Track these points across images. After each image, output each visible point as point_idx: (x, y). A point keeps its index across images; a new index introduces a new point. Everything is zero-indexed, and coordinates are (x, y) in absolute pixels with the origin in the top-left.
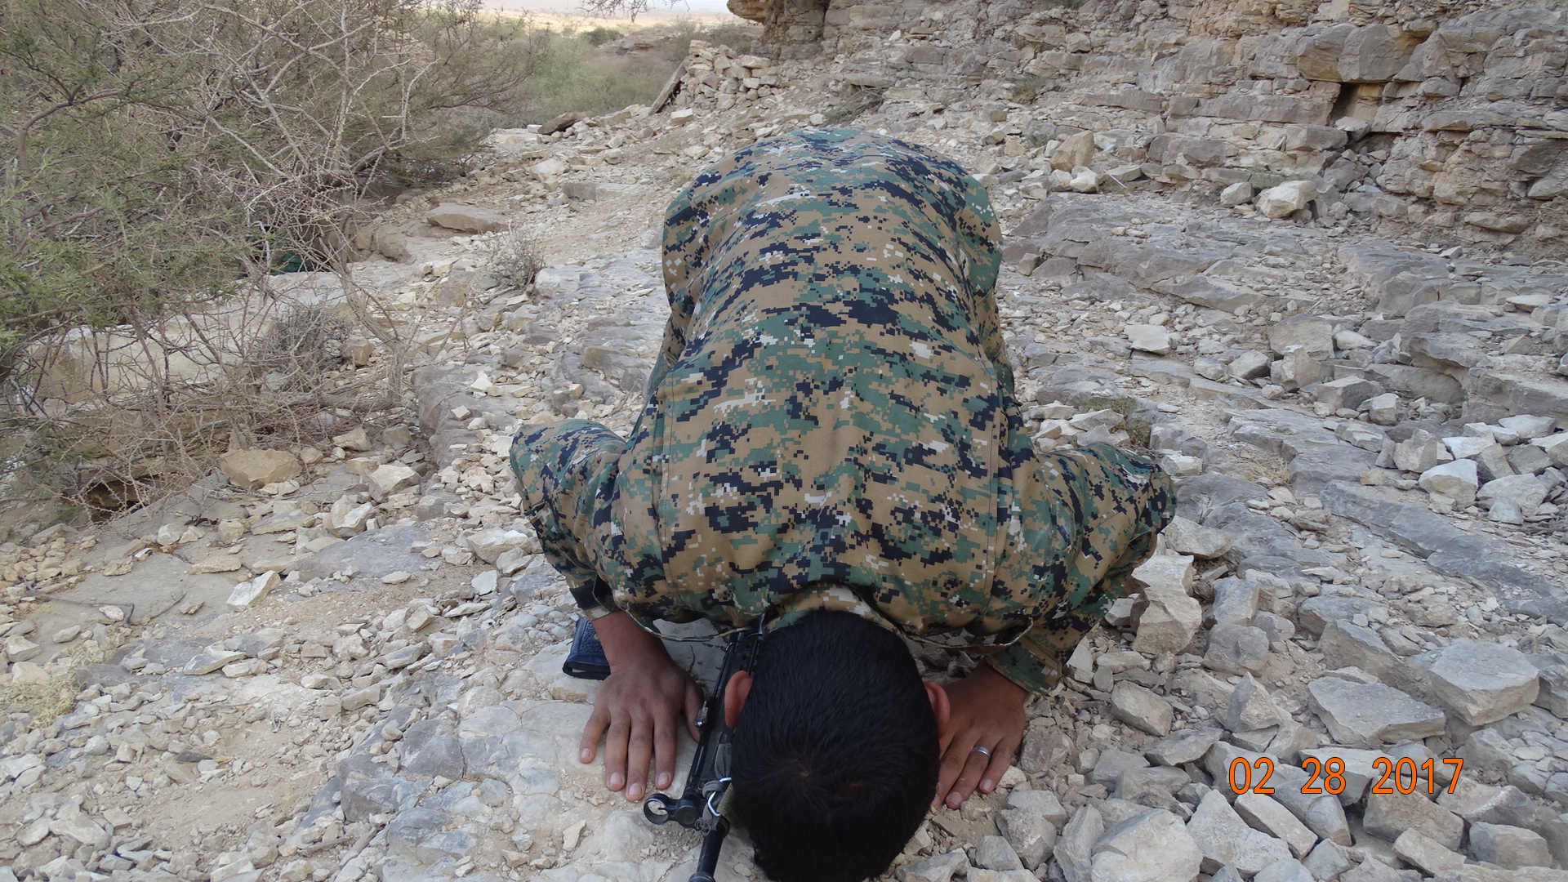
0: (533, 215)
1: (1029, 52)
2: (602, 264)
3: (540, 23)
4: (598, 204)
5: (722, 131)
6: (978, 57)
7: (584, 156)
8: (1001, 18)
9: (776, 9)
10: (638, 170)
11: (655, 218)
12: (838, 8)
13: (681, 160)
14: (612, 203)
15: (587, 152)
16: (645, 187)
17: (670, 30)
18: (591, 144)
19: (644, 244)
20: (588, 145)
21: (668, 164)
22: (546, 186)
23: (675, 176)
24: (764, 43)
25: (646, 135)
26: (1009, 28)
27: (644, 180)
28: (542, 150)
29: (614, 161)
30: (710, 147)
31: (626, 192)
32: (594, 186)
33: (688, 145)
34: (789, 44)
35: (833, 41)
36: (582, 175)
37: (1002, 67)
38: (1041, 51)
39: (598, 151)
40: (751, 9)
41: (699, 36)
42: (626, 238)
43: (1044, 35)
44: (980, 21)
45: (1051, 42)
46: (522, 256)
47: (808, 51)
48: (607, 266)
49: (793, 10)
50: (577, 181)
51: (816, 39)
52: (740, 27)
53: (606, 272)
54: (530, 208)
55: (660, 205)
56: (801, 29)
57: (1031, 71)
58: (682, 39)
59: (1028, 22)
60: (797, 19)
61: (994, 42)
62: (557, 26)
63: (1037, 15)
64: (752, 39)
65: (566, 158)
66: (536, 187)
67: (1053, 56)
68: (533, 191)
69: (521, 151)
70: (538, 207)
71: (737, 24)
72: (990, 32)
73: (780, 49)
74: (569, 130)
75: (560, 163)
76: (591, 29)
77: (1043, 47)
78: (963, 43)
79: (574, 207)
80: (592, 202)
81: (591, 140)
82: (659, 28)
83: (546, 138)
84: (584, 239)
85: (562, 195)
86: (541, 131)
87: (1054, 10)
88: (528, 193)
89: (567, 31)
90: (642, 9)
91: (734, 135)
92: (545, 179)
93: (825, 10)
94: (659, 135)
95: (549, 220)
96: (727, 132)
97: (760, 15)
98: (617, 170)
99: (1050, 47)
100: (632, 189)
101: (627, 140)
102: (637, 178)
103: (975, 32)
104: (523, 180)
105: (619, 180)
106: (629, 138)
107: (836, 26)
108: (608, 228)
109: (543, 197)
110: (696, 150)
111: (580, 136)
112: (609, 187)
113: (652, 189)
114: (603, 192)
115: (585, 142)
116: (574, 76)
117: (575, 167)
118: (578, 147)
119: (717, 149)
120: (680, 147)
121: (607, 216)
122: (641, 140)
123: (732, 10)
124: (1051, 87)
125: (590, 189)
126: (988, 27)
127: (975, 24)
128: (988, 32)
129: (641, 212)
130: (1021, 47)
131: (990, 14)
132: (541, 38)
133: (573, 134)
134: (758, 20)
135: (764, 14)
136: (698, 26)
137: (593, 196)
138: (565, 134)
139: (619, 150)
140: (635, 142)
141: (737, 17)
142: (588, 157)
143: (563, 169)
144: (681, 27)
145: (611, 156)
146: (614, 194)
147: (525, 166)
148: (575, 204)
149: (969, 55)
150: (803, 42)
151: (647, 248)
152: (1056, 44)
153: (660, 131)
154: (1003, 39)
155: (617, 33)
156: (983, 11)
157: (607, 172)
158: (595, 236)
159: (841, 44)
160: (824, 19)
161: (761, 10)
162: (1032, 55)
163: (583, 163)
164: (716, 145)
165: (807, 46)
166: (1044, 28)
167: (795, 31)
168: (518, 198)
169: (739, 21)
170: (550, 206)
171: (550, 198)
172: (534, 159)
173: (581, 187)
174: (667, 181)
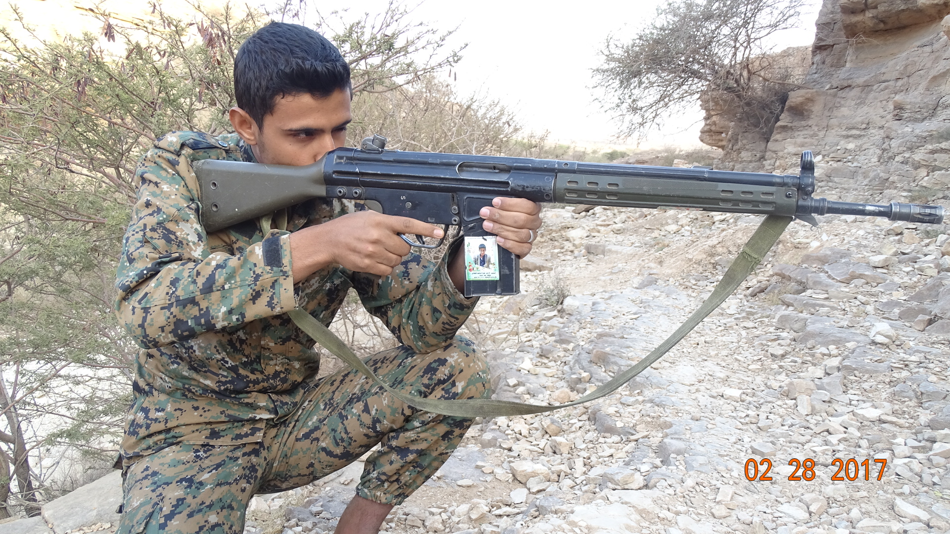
0: (564, 262)
1: (923, 172)
2: (607, 295)
3: (580, 148)
4: (606, 258)
5: (691, 216)
6: (882, 174)
7: (599, 228)
8: (901, 149)
9: (733, 141)
10: (634, 238)
11: (643, 269)
12: (777, 141)
13: (662, 233)
14: (615, 258)
15: (601, 225)
16: (637, 249)
17: (660, 152)
18: (604, 221)
19: (634, 286)
20: (602, 221)
21: (653, 235)
22: (574, 245)
23: (658, 244)
24: (723, 162)
25: (640, 217)
26: (907, 155)
27: (637, 245)
28: (573, 223)
29: (618, 232)
30: (682, 226)
31: (624, 251)
32: (604, 246)
33: (667, 224)
34: (741, 162)
35: (772, 161)
36: (597, 239)
37: (900, 181)
38: (933, 171)
39: (608, 225)
40: (715, 140)
41: (678, 157)
42: (623, 281)
43: (935, 160)
44: (884, 150)
45: (941, 165)
46: (557, 287)
47: (753, 167)
48: (610, 298)
49: (744, 142)
50: (594, 243)
51: (760, 160)
52: (707, 151)
53: (609, 301)
54: (563, 258)
55: (647, 261)
56: (750, 154)
57: (924, 184)
58: (667, 158)
59: (923, 151)
60: (747, 147)
61: (894, 165)
62: (589, 150)
63: (930, 147)
64: (714, 158)
65: (588, 228)
66: (568, 245)
67: (943, 175)
68: (566, 248)
69: (561, 223)
70: (568, 257)
71: (704, 149)
72: (891, 158)
73: (734, 166)
74: (591, 211)
75: (584, 231)
76: (610, 151)
77: (935, 169)
78: (870, 165)
79: (591, 259)
80: (602, 256)
81: (605, 218)
82: (653, 151)
83: (577, 216)
84: (596, 279)
85: (584, 251)
86: (574, 211)
87: (944, 143)
88: (563, 248)
89: (594, 152)
90: (645, 139)
91: (700, 219)
92: (574, 240)
93: (768, 141)
94: (649, 217)
95: (574, 266)
96: (694, 217)
97: (720, 144)
98: (620, 238)
99: (940, 169)
100: (629, 250)
101: (627, 219)
102: (633, 243)
103: (880, 158)
104: (560, 240)
105: (620, 244)
106: (629, 218)
107: (775, 152)
108: (612, 273)
109: (572, 252)
110: (673, 228)
111: (598, 215)
112: (614, 248)
113: (642, 251)
114: (610, 251)
115: (600, 219)
117: (593, 234)
118: (596, 222)
119: (687, 228)
120: (662, 225)
121: (611, 266)
122: (636, 219)
123: (702, 141)
124: (941, 196)
125: (602, 248)
126: (890, 154)
127: (880, 152)
128: (890, 158)
129: (633, 265)
130: (916, 168)
131: (892, 146)
132: (581, 156)
133: (593, 214)
134: (719, 147)
135: (724, 143)
136: (678, 150)
137: (603, 253)
138: (589, 214)
139: (622, 225)
140: (633, 221)
141: (705, 145)
142: (602, 229)
143: (586, 235)
144: (666, 151)
145: (617, 228)
146: (617, 252)
147: (562, 232)
148: (591, 257)
149: (875, 173)
150: (751, 162)
151: (637, 288)
152: (946, 166)
153: (649, 214)
154: (902, 163)
155: (625, 153)
156: (887, 143)
157: (613, 238)
158: (603, 278)
159: (778, 163)
160: (766, 147)
161: (722, 140)
162: (926, 174)
163: (599, 232)
164: (686, 225)
165: (753, 164)
166: (936, 155)
167: (745, 155)
168: (556, 251)
169: (706, 147)
170: (575, 257)
171: (576, 253)
172: (568, 228)
173: (596, 247)
174: (652, 246)
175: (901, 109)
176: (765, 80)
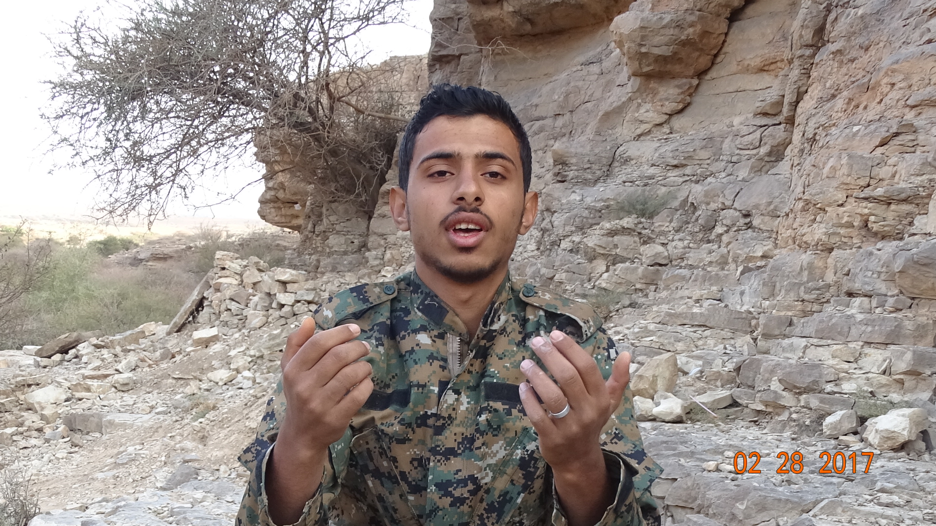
0: (26, 451)
1: (600, 265)
2: (110, 506)
3: (40, 232)
4: (105, 437)
5: (252, 352)
6: (544, 271)
7: (89, 382)
8: (567, 228)
9: (313, 217)
10: (153, 398)
11: (173, 454)
12: (384, 216)
13: (204, 386)
14: (122, 437)
15: (92, 378)
16: (161, 417)
17: (192, 238)
18: (98, 368)
19: (159, 485)
20: (94, 369)
21: (189, 390)
22: (43, 417)
23: (197, 405)
24: (300, 254)
25: (163, 357)
26: (576, 239)
27: (160, 409)
28: (39, 375)
29: (125, 388)
30: (238, 371)
31: (138, 423)
32: (100, 417)
33: (212, 368)
34: (330, 254)
35: (380, 252)
36: (86, 404)
37: (570, 281)
38: (614, 264)
39: (106, 376)
40: (285, 216)
41: (225, 247)
42: (138, 477)
43: (616, 246)
44: (544, 231)
45: (625, 254)
46: (12, 500)
47: (350, 263)
48: (114, 511)
49: (333, 218)
50: (80, 411)
51: (359, 250)
52: (274, 237)
53: (113, 518)
54: (23, 443)
55: (178, 438)
56: (342, 239)
57: (604, 285)
58: (205, 248)
59: (597, 232)
60: (338, 228)
61: (560, 254)
62: (61, 235)
63: (608, 225)
64: (286, 248)
65: (67, 384)
66: (31, 419)
67: (627, 269)
68: (27, 423)
69: (15, 376)
70: (33, 442)
71: (269, 232)
72: (556, 244)
73: (318, 261)
74: (72, 352)
75: (61, 390)
76: (101, 238)
77: (616, 260)
78: (525, 255)
79: (77, 442)
80: (98, 435)
81: (98, 363)
82: (181, 237)
83: (44, 361)
84: (88, 479)
85: (62, 427)
86: (38, 354)
87: (626, 220)
88: (21, 425)
89: (73, 240)
90: (160, 216)
91: (266, 357)
92: (43, 408)
93: (370, 218)
94: (178, 358)
95: (46, 458)
96: (258, 354)
97: (295, 222)
98: (129, 398)
99: (623, 260)
100: (146, 420)
101: (140, 364)
102: (152, 407)
103: (539, 243)
104: (15, 410)
105: (130, 409)
106: (143, 360)
107: (382, 235)
108: (116, 465)
109: (40, 430)
110: (222, 374)
111: (84, 359)
112: (118, 418)
113: (169, 420)
114: (111, 423)
115: (90, 366)
116: (81, 290)
117: (78, 395)
118: (83, 371)
119: (246, 373)
120: (203, 371)
121: (115, 451)
122: (157, 363)
123: (263, 217)
124: (627, 303)
125: (96, 420)
126: (553, 238)
127: (539, 234)
128: (553, 243)
129: (156, 447)
130: (591, 259)
131: (556, 224)
132: (42, 248)
133: (76, 357)
134: (293, 228)
135: (300, 221)
136: (224, 234)
137: (99, 428)
138: (67, 357)
139: (131, 375)
140: (150, 366)
141: (270, 225)
142: (95, 383)
143: (64, 397)
144: (205, 236)
145: (121, 381)
146: (124, 426)
147: (18, 393)
148: (77, 437)
149: (533, 268)
150: (345, 253)
151: (163, 489)
152: (630, 256)
153: (179, 352)
154: (571, 251)
155: (130, 242)
156: (547, 220)
157: (116, 400)
158: (100, 476)
159: (388, 255)
160: (368, 228)
161: (297, 217)
162: (604, 268)
163: (88, 389)
164: (245, 369)
165: (350, 258)
166: (616, 238)
167: (334, 241)
168: (9, 431)
169: (272, 229)
170: (47, 441)
171: (48, 431)
172: (29, 386)
173: (85, 418)
174: (187, 411)
175: (564, 164)
176: (359, 111)
